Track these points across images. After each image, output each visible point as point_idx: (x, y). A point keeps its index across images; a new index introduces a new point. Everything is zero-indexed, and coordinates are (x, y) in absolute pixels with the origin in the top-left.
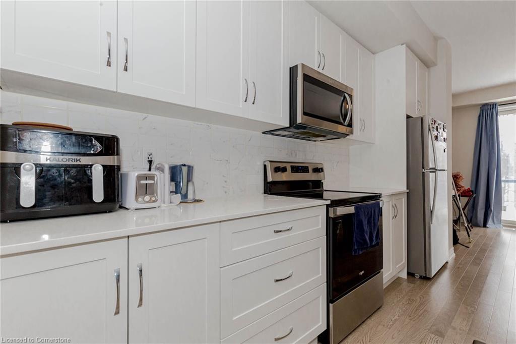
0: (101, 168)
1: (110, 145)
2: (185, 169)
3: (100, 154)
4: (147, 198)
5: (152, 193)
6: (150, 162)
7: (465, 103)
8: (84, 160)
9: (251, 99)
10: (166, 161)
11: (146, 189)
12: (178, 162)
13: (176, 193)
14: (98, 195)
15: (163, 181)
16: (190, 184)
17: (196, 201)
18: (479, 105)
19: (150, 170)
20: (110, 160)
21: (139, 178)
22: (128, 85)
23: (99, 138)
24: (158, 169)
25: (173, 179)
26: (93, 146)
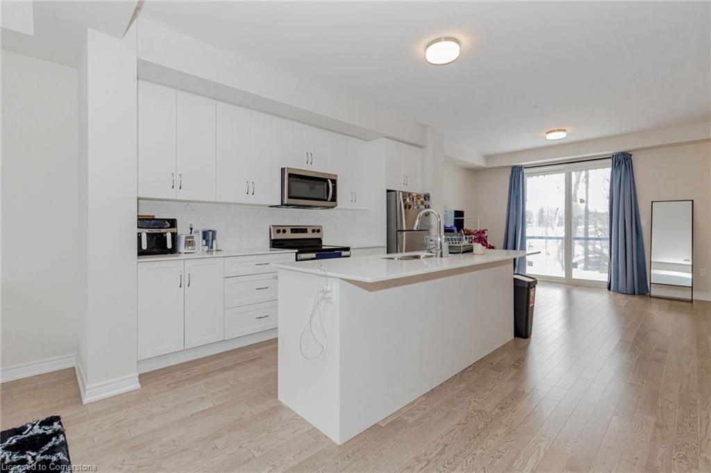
0: (170, 234)
1: (173, 223)
2: (210, 233)
3: (169, 228)
4: (190, 248)
5: (192, 245)
6: (191, 229)
7: (495, 166)
8: (163, 231)
9: (251, 192)
10: (200, 227)
11: (190, 243)
12: (207, 228)
13: (206, 245)
14: (169, 246)
15: (198, 238)
16: (214, 241)
17: (217, 250)
18: (509, 167)
19: (191, 233)
20: (173, 230)
21: (187, 238)
22: (181, 195)
23: (168, 220)
24: (195, 232)
25: (204, 238)
26: (166, 224)
